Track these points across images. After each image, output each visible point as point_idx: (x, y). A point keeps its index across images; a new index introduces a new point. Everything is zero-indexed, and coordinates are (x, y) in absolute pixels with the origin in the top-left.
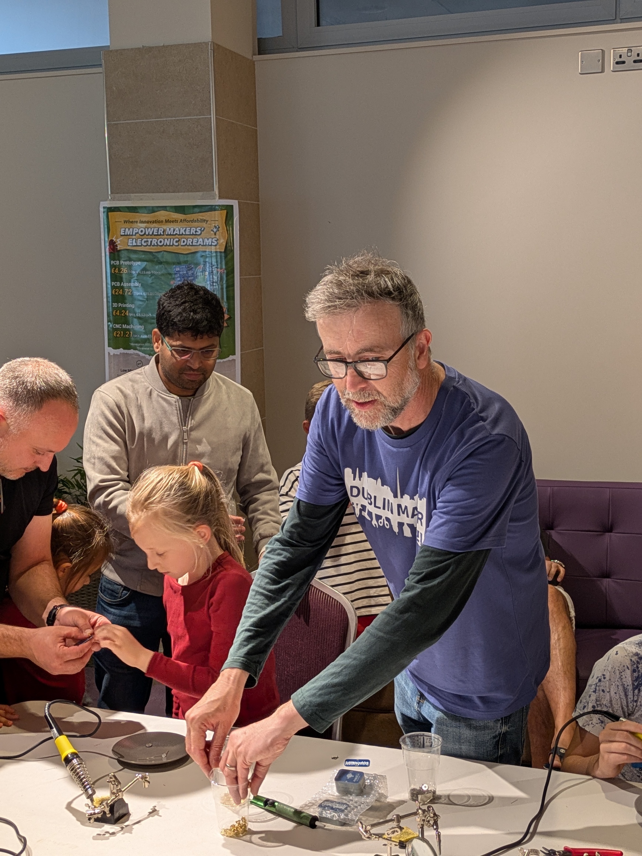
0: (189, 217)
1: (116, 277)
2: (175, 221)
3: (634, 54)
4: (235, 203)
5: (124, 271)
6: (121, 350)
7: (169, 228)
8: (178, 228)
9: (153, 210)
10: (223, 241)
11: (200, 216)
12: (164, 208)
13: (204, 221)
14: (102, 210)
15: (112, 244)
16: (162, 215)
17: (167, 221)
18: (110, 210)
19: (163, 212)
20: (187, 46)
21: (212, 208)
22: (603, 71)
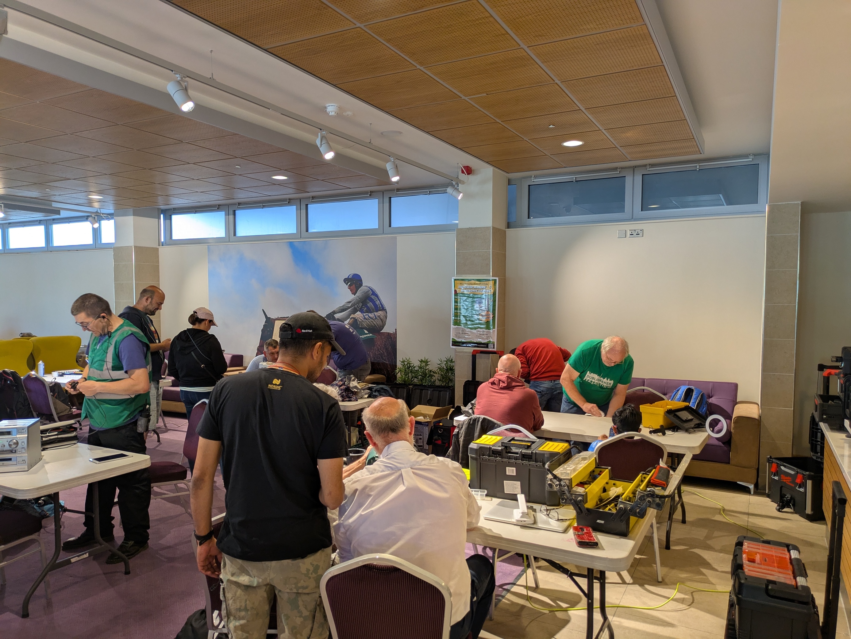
0: (482, 283)
1: (456, 302)
2: (477, 284)
3: (637, 232)
4: (497, 279)
5: (459, 300)
6: (457, 326)
7: (475, 286)
8: (479, 286)
9: (469, 280)
10: (492, 291)
11: (486, 283)
12: (473, 280)
13: (487, 284)
14: (453, 280)
15: (455, 291)
16: (473, 282)
17: (474, 284)
18: (455, 280)
19: (473, 281)
20: (484, 227)
21: (489, 280)
22: (626, 237)
